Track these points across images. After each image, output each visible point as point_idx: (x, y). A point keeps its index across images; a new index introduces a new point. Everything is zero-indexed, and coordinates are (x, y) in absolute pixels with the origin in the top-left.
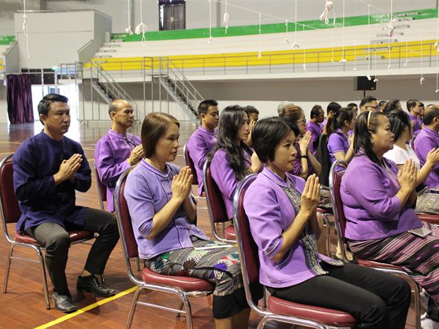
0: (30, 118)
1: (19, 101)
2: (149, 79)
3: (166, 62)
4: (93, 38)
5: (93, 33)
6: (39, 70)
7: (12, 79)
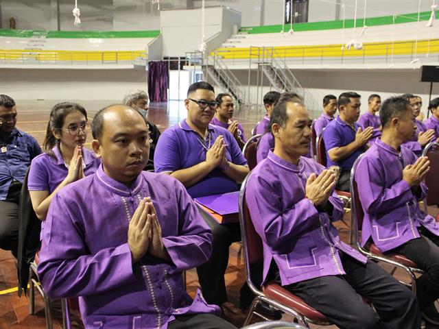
0: (164, 98)
1: (157, 83)
2: (255, 67)
3: (270, 52)
4: (220, 30)
5: (221, 26)
6: (177, 58)
7: (153, 65)
